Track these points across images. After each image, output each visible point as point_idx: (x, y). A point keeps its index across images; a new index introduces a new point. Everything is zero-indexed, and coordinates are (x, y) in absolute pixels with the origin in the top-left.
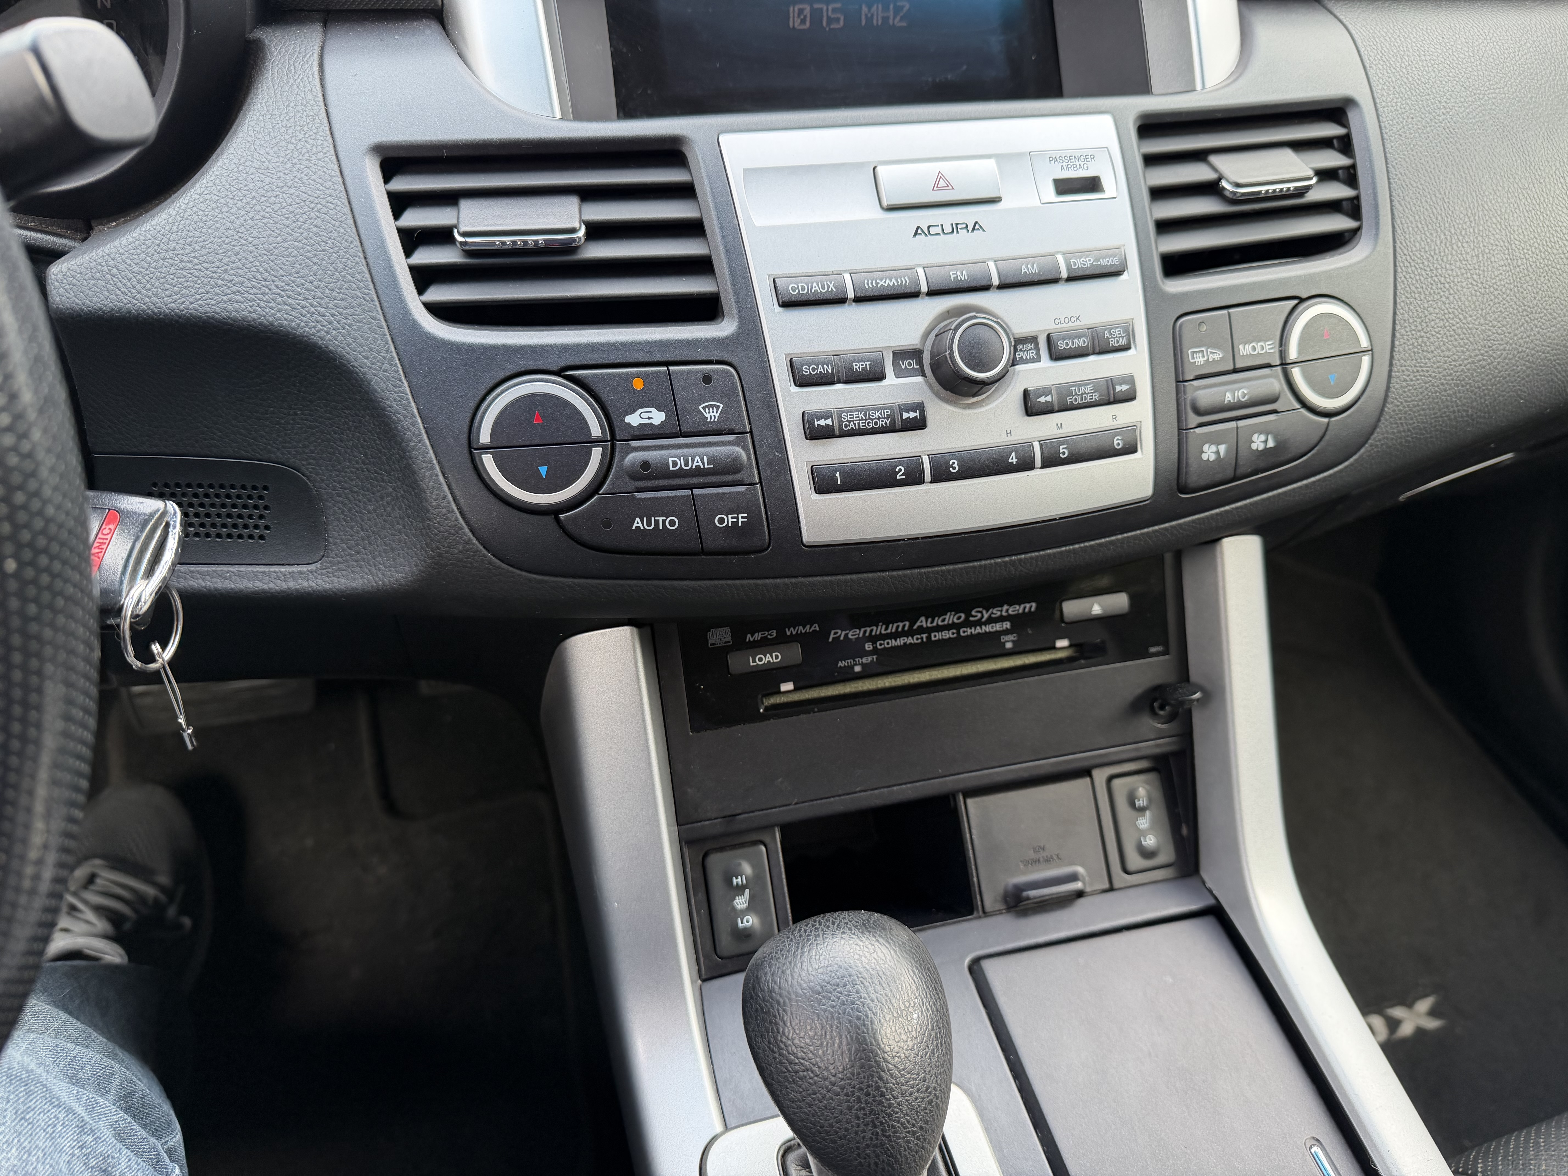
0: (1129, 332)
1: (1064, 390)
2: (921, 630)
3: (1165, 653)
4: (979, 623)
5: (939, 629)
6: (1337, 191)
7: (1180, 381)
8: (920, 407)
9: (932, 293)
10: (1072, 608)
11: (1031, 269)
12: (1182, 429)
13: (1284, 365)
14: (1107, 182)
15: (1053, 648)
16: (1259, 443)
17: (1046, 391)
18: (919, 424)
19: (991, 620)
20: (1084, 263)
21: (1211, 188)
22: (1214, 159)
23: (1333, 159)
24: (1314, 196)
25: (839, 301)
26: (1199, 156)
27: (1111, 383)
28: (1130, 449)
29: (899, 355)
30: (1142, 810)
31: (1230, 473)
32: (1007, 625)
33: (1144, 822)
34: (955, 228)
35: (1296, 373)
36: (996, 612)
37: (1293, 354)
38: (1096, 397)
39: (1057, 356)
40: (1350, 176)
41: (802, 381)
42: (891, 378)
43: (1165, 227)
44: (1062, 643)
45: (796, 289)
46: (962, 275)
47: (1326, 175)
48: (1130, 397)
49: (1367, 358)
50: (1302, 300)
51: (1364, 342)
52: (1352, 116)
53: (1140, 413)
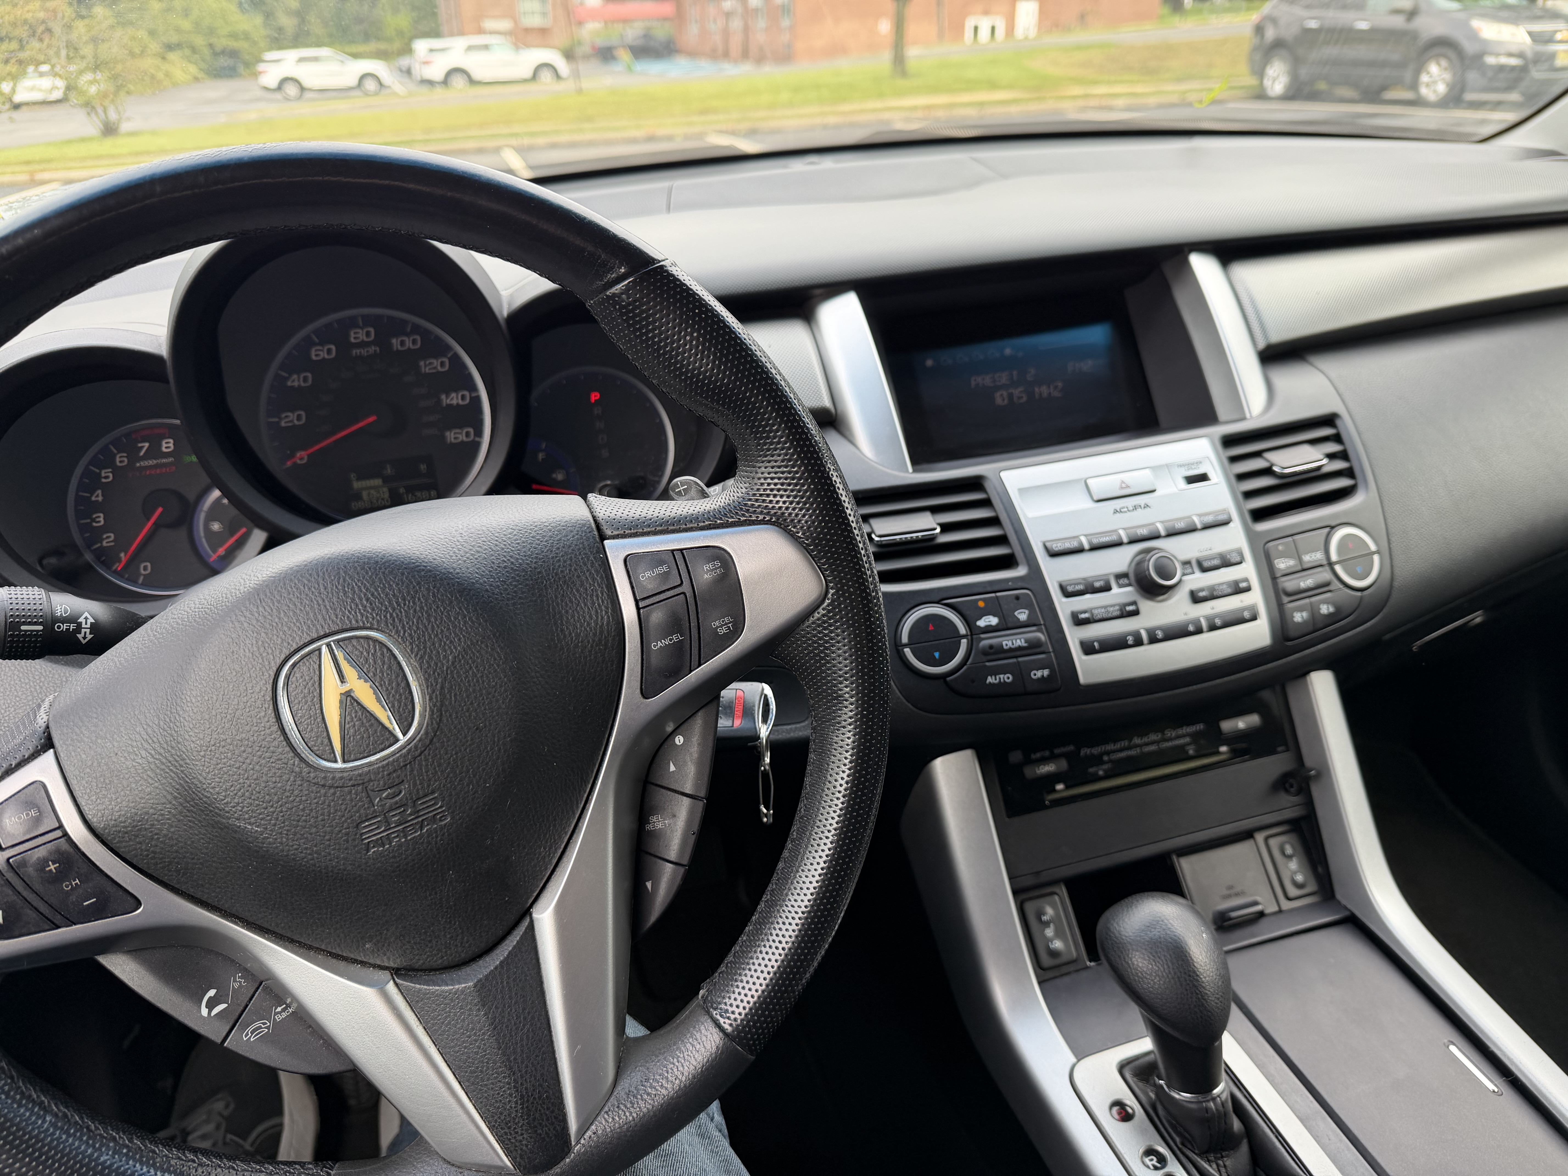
0: (1241, 554)
1: (1212, 588)
2: (1137, 746)
3: (1287, 750)
4: (1170, 739)
5: (1147, 744)
6: (1339, 465)
7: (1274, 579)
8: (1134, 603)
9: (1132, 542)
10: (1227, 726)
11: (1180, 525)
12: (1280, 605)
13: (1331, 565)
14: (1211, 475)
15: (1218, 753)
16: (1325, 609)
17: (1202, 590)
18: (1136, 613)
19: (1178, 737)
20: (1209, 519)
21: (1268, 471)
22: (1268, 455)
23: (1333, 448)
24: (1326, 470)
25: (1079, 551)
26: (1258, 454)
27: (1236, 583)
28: (1254, 618)
29: (1119, 577)
30: (1289, 857)
31: (1311, 628)
32: (1187, 739)
33: (1293, 865)
34: (1135, 508)
35: (1338, 568)
36: (1180, 732)
37: (1334, 557)
38: (1229, 591)
39: (1204, 570)
40: (1342, 455)
41: (1068, 595)
42: (1115, 590)
43: (1249, 495)
44: (1224, 749)
45: (1057, 547)
46: (1144, 532)
47: (1331, 456)
48: (1248, 589)
49: (1376, 558)
50: (1332, 527)
51: (1373, 547)
52: (1338, 422)
53: (1255, 598)
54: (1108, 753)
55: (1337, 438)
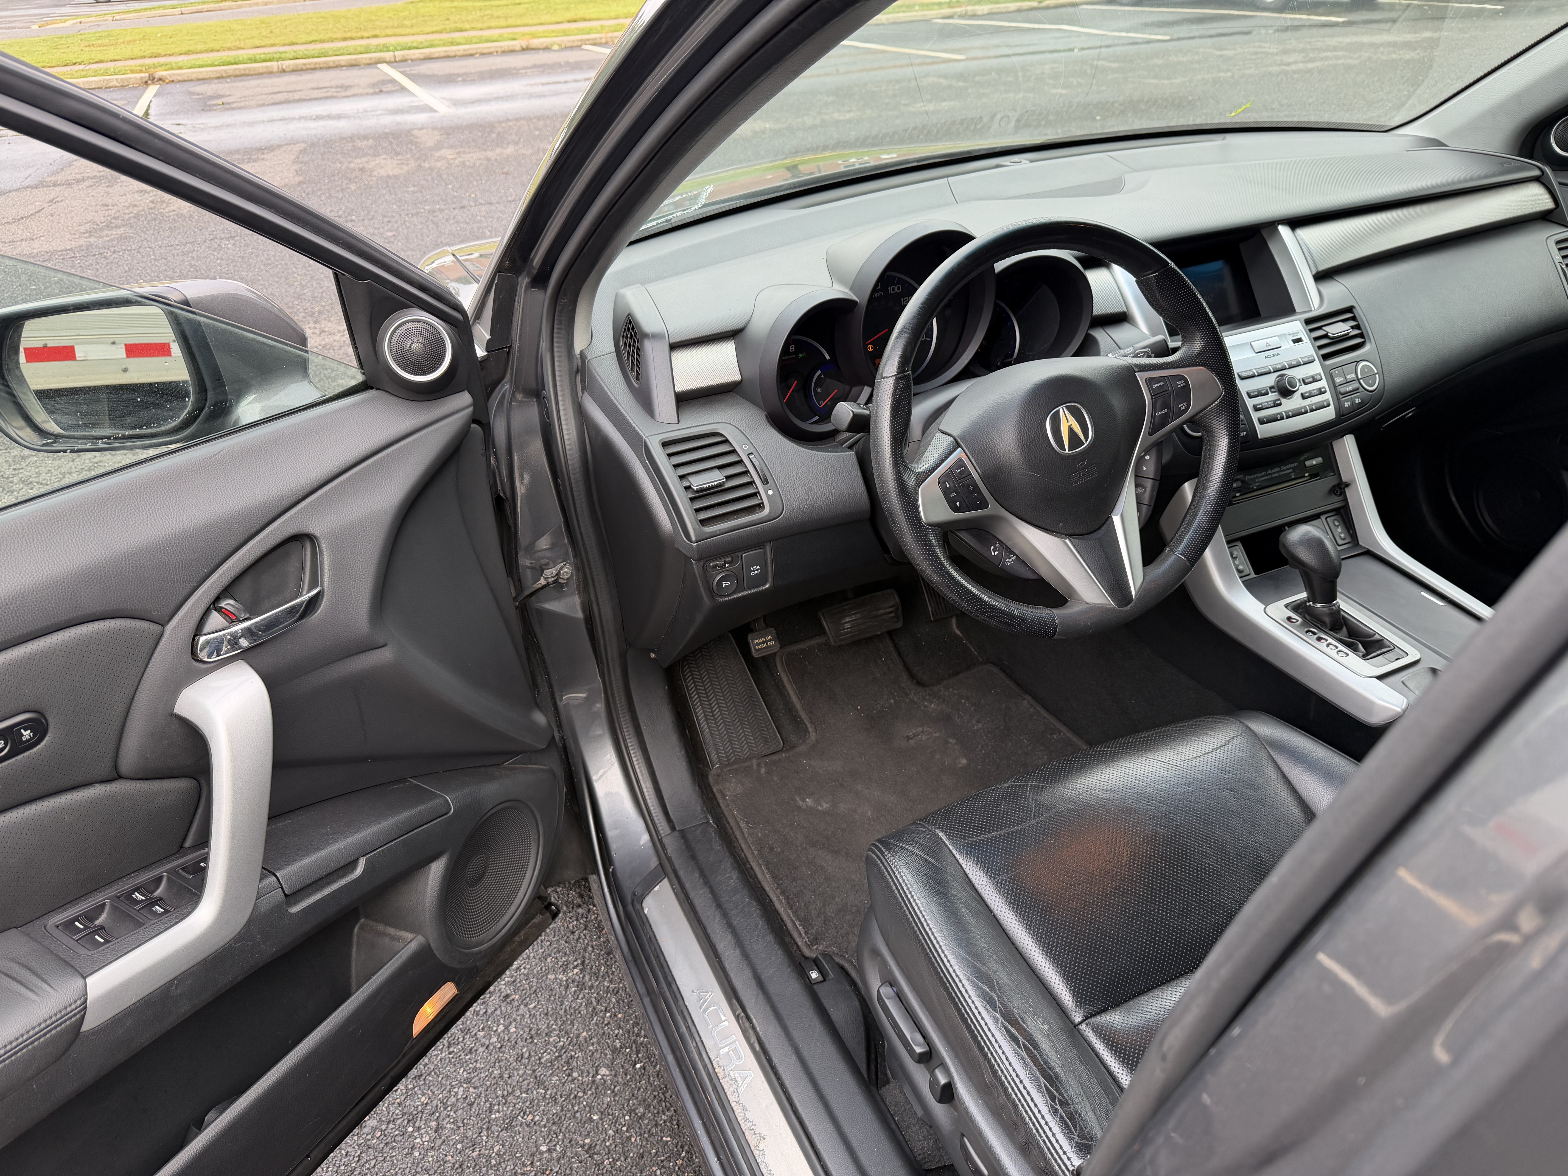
0: (1320, 375)
1: (1310, 392)
2: (1269, 474)
3: (1335, 475)
4: (1284, 470)
5: (1274, 473)
6: (1356, 332)
7: (1335, 387)
8: (1279, 400)
9: (1274, 372)
10: (1308, 463)
11: (1294, 363)
12: (1338, 399)
13: (1358, 380)
14: (1303, 338)
15: (1304, 477)
16: (1357, 401)
17: (1306, 393)
18: (1280, 404)
19: (1287, 469)
20: (1306, 360)
21: (1326, 336)
22: (1325, 328)
23: (1353, 323)
24: (1351, 334)
25: (1253, 376)
26: (1320, 328)
27: (1320, 389)
28: (1328, 405)
29: (1271, 388)
30: (1338, 526)
31: (1352, 410)
32: (1291, 470)
33: (1339, 530)
34: (1274, 355)
35: (1361, 381)
36: (1288, 467)
37: (1360, 377)
38: (1317, 393)
39: (1306, 384)
40: (1357, 327)
41: (1250, 397)
42: (1270, 394)
43: (1320, 347)
44: (1307, 475)
45: (1244, 375)
46: (1279, 366)
47: (1352, 327)
48: (1325, 392)
49: (1377, 376)
50: (1358, 362)
51: (1376, 372)
52: (1354, 310)
53: (1328, 396)
54: (1258, 478)
55: (1354, 318)
